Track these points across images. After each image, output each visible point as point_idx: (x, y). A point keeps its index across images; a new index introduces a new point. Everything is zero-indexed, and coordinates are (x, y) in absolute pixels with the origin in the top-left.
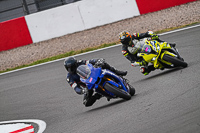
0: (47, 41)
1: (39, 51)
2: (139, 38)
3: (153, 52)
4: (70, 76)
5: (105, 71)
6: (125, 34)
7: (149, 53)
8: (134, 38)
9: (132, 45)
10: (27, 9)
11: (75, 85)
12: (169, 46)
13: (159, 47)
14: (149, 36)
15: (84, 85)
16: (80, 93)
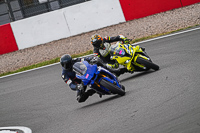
0: (33, 48)
1: (25, 58)
2: (111, 41)
3: (127, 55)
4: (65, 73)
5: (100, 68)
6: (97, 37)
7: (123, 56)
8: (105, 41)
9: (103, 48)
10: (12, 16)
11: (70, 82)
12: (141, 50)
13: (132, 50)
14: (122, 40)
15: (79, 81)
16: (74, 89)
